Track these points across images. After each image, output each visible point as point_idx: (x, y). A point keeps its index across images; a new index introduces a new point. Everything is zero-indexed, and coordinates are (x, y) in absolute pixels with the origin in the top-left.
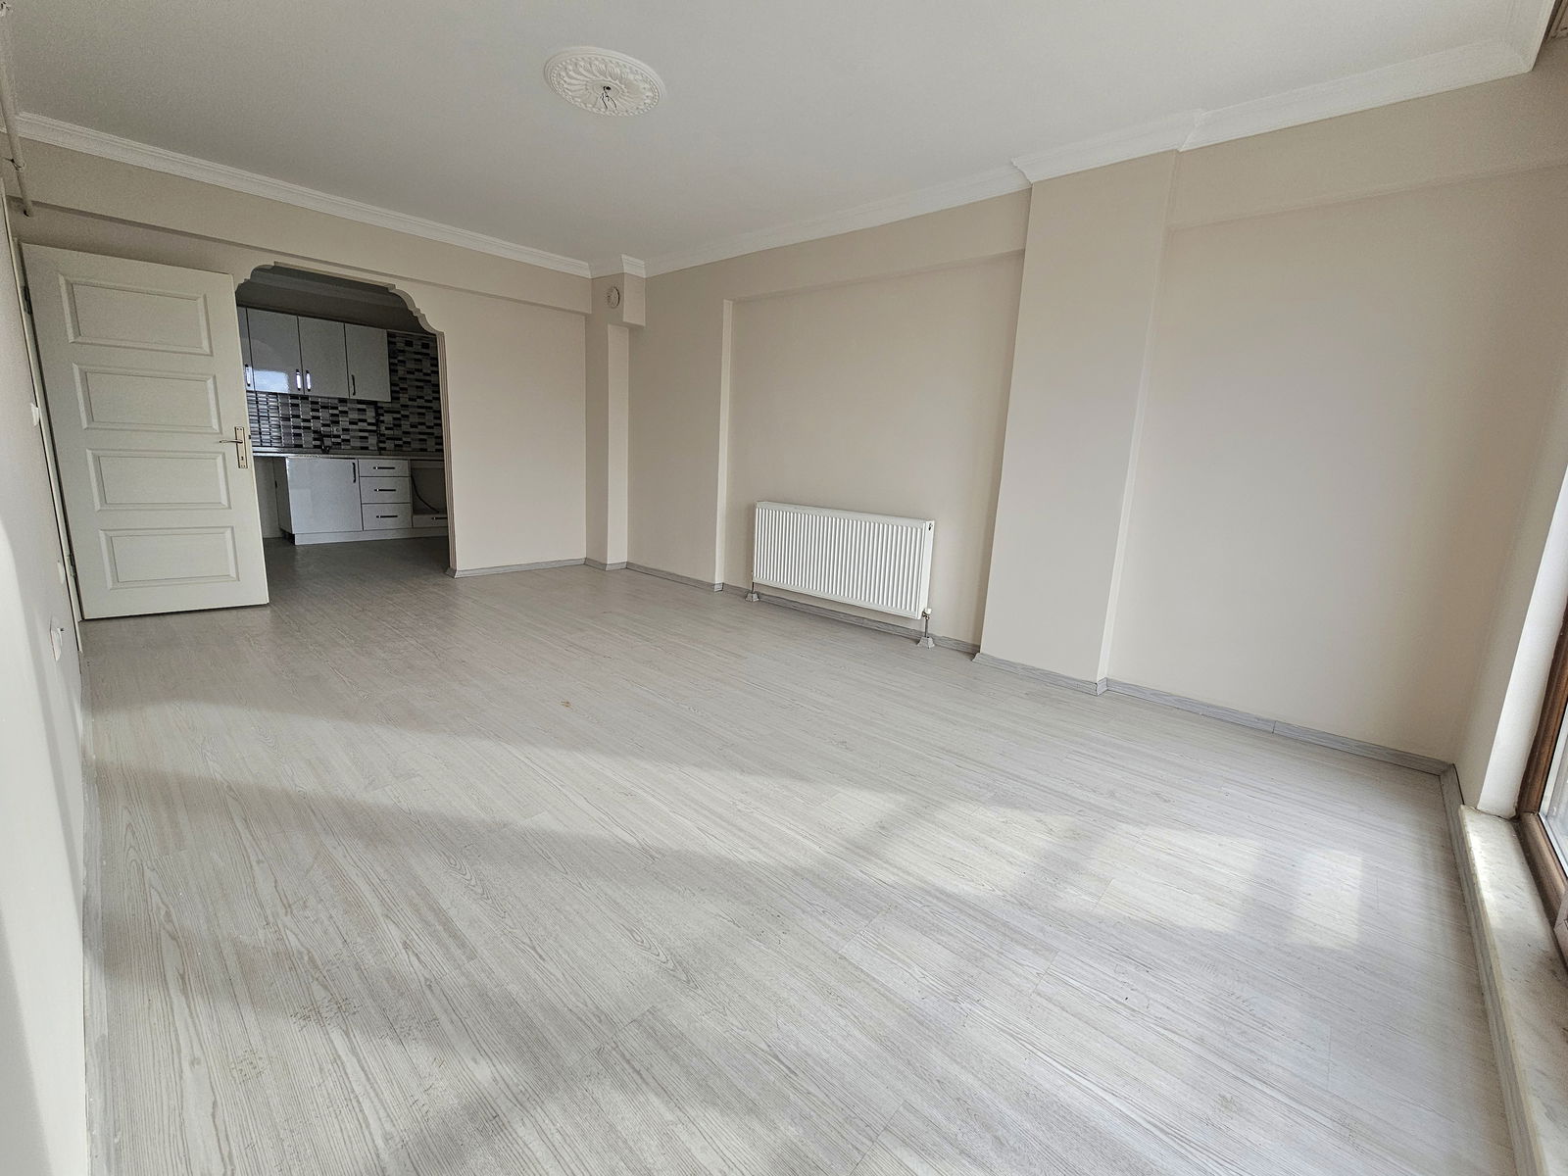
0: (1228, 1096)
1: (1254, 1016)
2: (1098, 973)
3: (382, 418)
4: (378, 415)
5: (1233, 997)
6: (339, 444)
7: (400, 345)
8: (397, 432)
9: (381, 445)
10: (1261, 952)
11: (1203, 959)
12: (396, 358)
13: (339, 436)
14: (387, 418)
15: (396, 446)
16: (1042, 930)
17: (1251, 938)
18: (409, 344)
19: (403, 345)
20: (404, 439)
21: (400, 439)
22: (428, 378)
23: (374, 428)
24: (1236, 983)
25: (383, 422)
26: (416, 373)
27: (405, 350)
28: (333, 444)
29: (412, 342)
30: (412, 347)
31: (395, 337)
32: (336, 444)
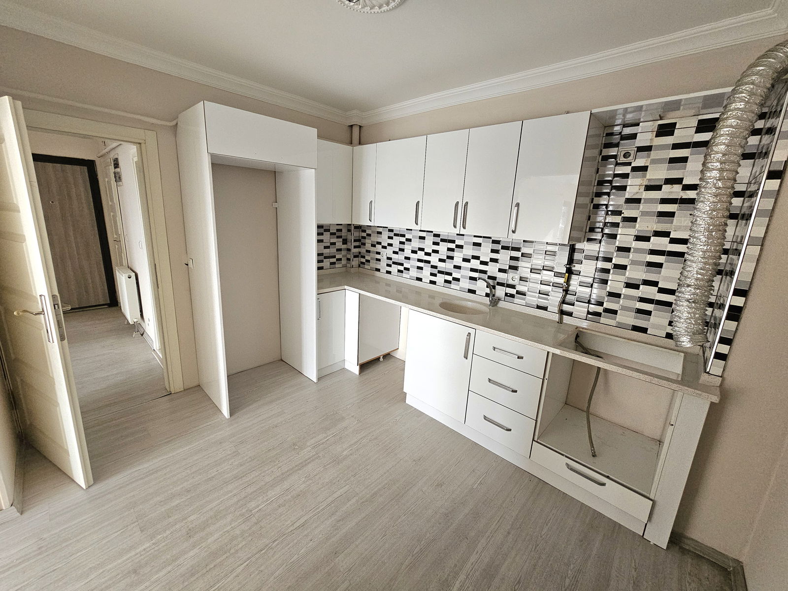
7: (645, 139)
8: (598, 292)
15: (590, 312)
18: (666, 130)
19: (651, 135)
20: (607, 305)
22: (689, 194)
23: (560, 280)
25: (577, 273)
26: (666, 187)
27: (654, 144)
28: (506, 294)
29: (675, 124)
30: (672, 135)
31: (638, 125)
32: (508, 296)
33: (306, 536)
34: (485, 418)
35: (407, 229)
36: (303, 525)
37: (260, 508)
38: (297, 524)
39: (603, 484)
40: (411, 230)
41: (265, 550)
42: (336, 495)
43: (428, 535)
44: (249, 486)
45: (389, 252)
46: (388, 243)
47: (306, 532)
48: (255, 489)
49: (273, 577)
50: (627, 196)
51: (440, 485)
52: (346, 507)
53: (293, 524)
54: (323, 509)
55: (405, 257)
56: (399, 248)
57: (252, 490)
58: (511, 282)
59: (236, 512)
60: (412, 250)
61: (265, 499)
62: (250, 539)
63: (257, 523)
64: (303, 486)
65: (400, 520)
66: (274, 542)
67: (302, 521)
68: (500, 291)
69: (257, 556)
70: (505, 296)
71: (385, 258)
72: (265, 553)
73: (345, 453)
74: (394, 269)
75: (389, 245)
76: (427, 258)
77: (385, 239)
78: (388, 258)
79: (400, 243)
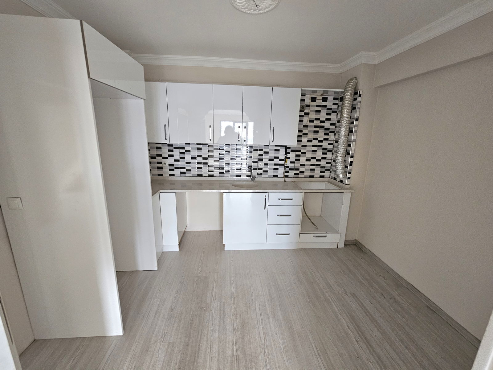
3: (288, 155)
4: (287, 153)
6: (261, 174)
7: (308, 102)
8: (297, 165)
9: (286, 174)
12: (303, 111)
13: (261, 169)
14: (292, 155)
15: (295, 174)
18: (314, 99)
19: (309, 101)
20: (301, 170)
21: (298, 169)
22: (322, 124)
23: (283, 162)
25: (289, 158)
26: (315, 121)
27: (311, 104)
28: (258, 174)
29: (316, 97)
30: (316, 101)
31: (305, 96)
32: (259, 174)
33: (272, 335)
34: (277, 234)
35: (186, 144)
36: (265, 333)
37: (235, 349)
38: (262, 336)
39: (326, 237)
40: (189, 144)
41: (267, 359)
42: (258, 309)
43: (304, 292)
44: (212, 348)
45: (171, 161)
46: (168, 155)
47: (270, 334)
48: (217, 346)
49: (286, 362)
50: (304, 124)
51: (283, 273)
52: (268, 310)
53: (260, 338)
54: (262, 319)
55: (186, 162)
56: (180, 157)
57: (217, 349)
58: (260, 167)
59: (227, 365)
60: (192, 158)
61: (231, 344)
62: (253, 364)
63: (245, 356)
64: (238, 320)
65: (291, 296)
66: (265, 352)
67: (261, 332)
68: (255, 173)
69: (268, 365)
70: (257, 174)
71: (167, 165)
72: (269, 359)
73: (233, 291)
74: (177, 172)
75: (170, 156)
76: (205, 161)
77: (165, 152)
78: (170, 165)
79: (181, 153)
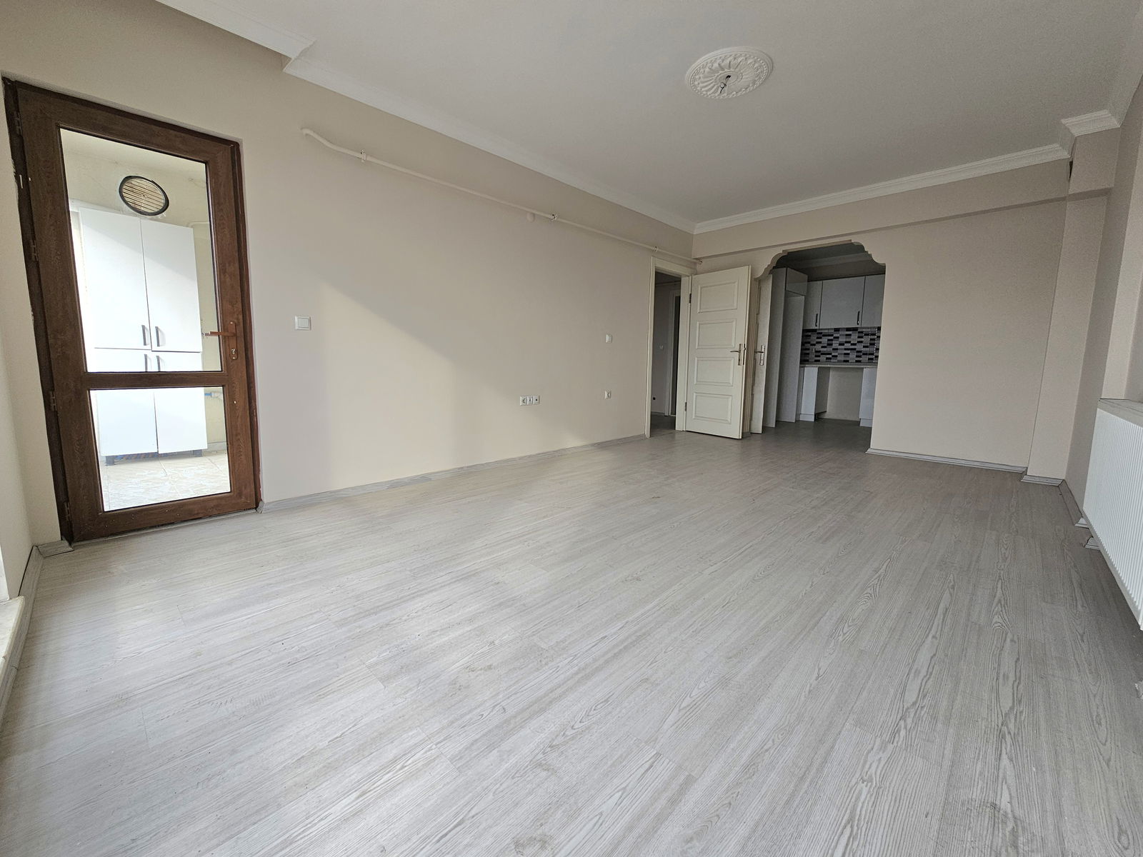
0: (198, 657)
1: (209, 703)
2: (309, 639)
5: (229, 699)
10: (234, 752)
11: (268, 702)
16: (360, 627)
17: (250, 757)
24: (234, 709)
35: (835, 331)
40: (838, 331)
56: (828, 344)
60: (839, 344)
74: (823, 358)
75: (818, 343)
76: (853, 347)
77: (814, 339)
78: (816, 352)
79: (828, 340)
